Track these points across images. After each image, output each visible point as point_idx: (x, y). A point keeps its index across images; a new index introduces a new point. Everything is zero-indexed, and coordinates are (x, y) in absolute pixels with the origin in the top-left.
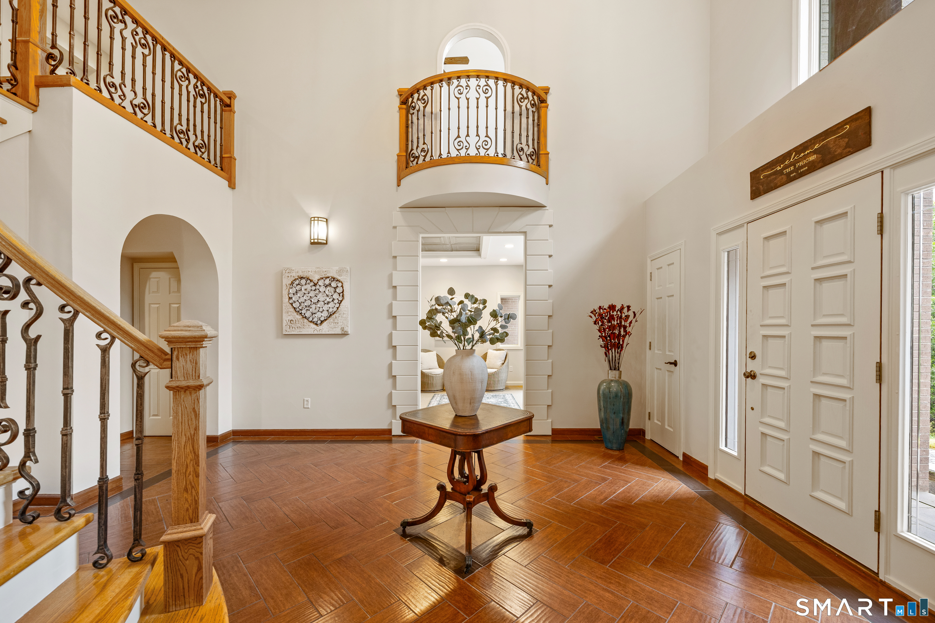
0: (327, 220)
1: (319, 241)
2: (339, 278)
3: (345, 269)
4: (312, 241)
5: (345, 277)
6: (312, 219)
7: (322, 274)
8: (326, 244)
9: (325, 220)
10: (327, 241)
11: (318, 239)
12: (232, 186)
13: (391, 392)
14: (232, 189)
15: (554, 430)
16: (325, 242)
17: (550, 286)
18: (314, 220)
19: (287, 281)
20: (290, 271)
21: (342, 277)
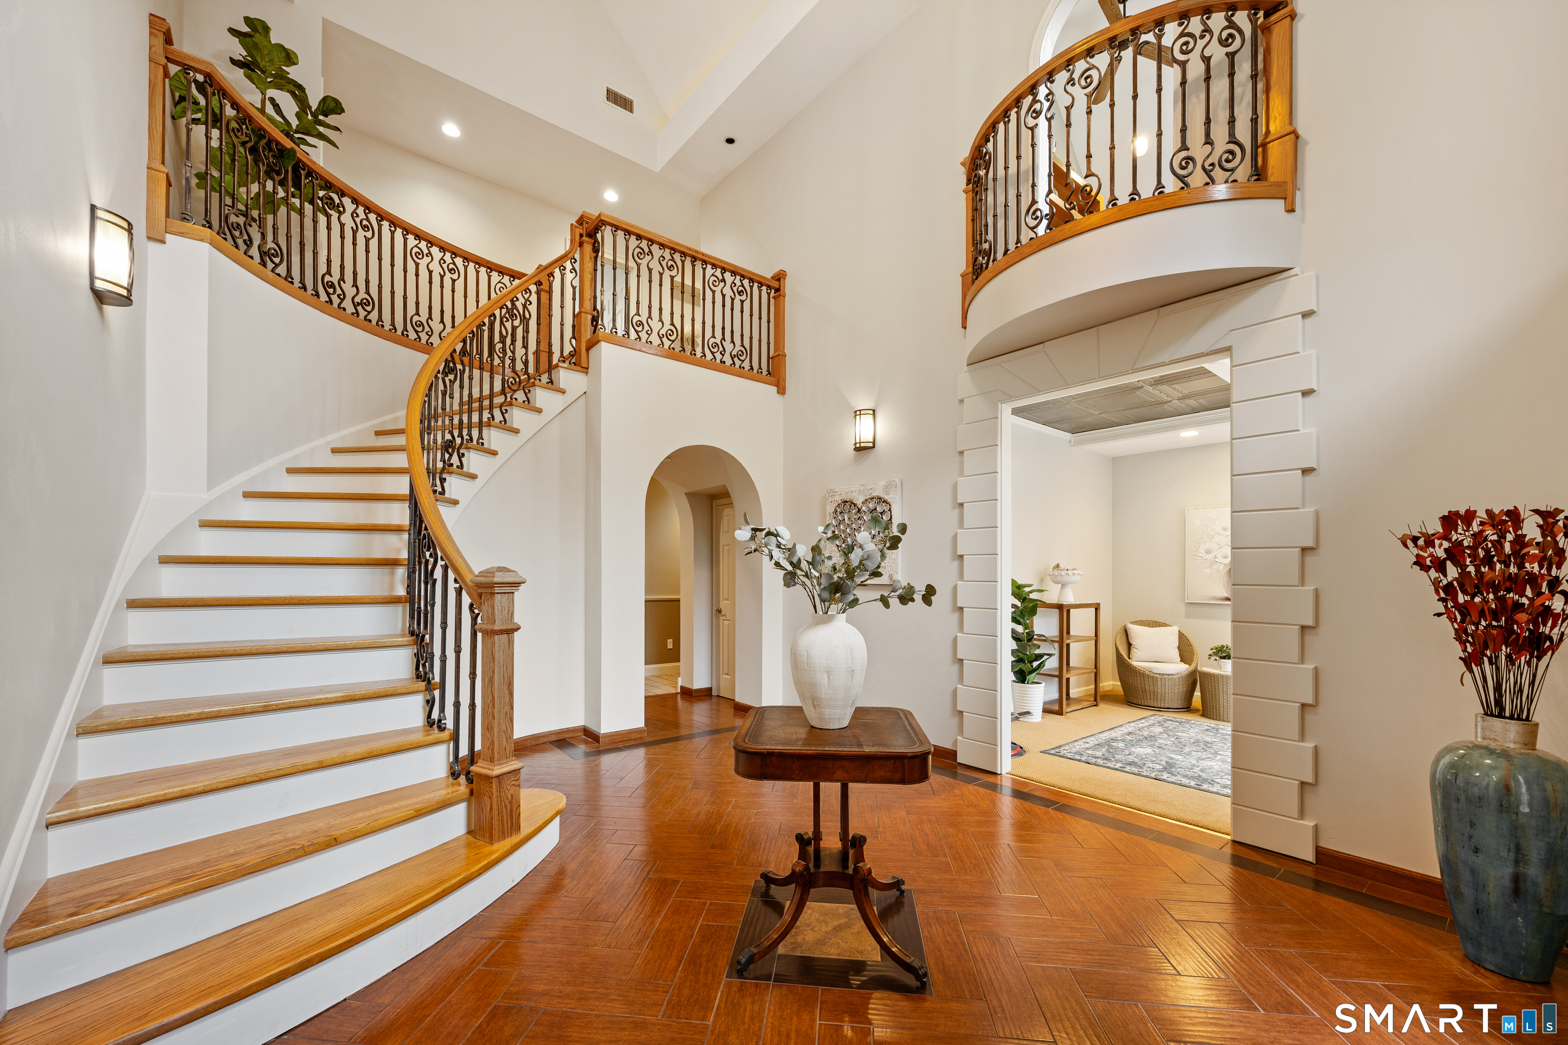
0: (874, 411)
1: (862, 445)
2: (886, 497)
3: (893, 483)
4: (858, 445)
5: (893, 496)
6: (857, 413)
7: (867, 494)
8: (874, 447)
9: (871, 412)
10: (874, 443)
11: (860, 443)
12: (781, 391)
13: (956, 688)
14: (782, 396)
15: (1320, 852)
16: (871, 445)
17: (1306, 471)
18: (860, 414)
19: (830, 509)
20: (832, 492)
21: (889, 496)
